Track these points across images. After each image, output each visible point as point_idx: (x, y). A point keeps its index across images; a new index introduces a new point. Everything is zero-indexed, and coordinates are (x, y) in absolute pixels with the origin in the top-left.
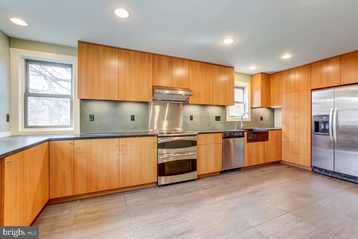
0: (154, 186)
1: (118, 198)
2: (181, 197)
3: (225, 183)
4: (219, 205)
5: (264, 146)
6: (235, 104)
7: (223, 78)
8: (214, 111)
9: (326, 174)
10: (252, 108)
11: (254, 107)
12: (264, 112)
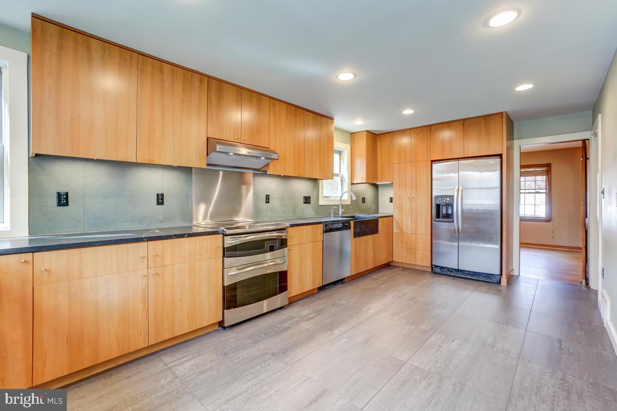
0: (215, 330)
1: (150, 368)
2: (277, 340)
3: (333, 305)
4: (343, 341)
5: (374, 241)
6: (334, 177)
7: (310, 134)
8: (302, 188)
9: (449, 273)
10: (352, 184)
11: (355, 182)
12: (367, 191)
